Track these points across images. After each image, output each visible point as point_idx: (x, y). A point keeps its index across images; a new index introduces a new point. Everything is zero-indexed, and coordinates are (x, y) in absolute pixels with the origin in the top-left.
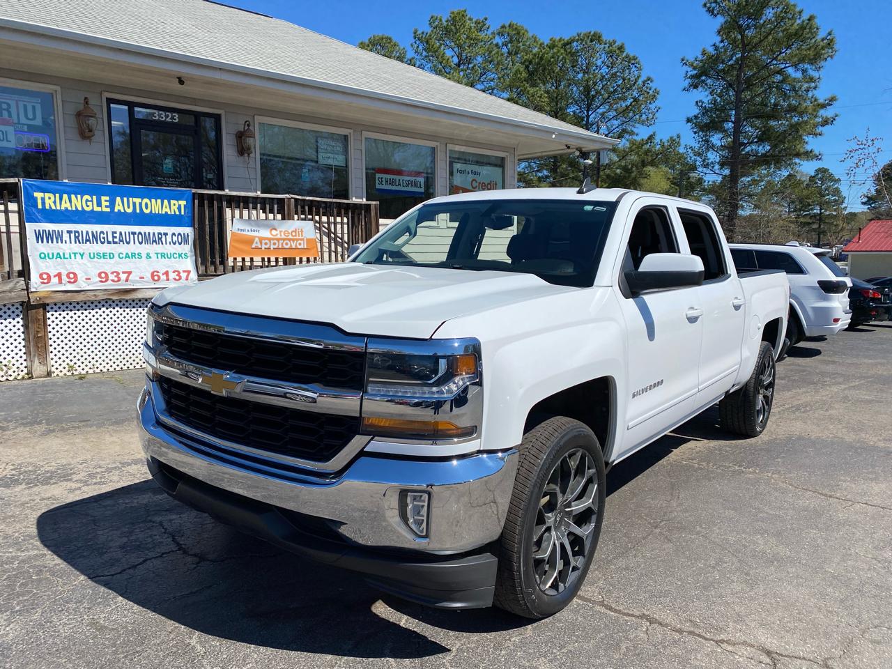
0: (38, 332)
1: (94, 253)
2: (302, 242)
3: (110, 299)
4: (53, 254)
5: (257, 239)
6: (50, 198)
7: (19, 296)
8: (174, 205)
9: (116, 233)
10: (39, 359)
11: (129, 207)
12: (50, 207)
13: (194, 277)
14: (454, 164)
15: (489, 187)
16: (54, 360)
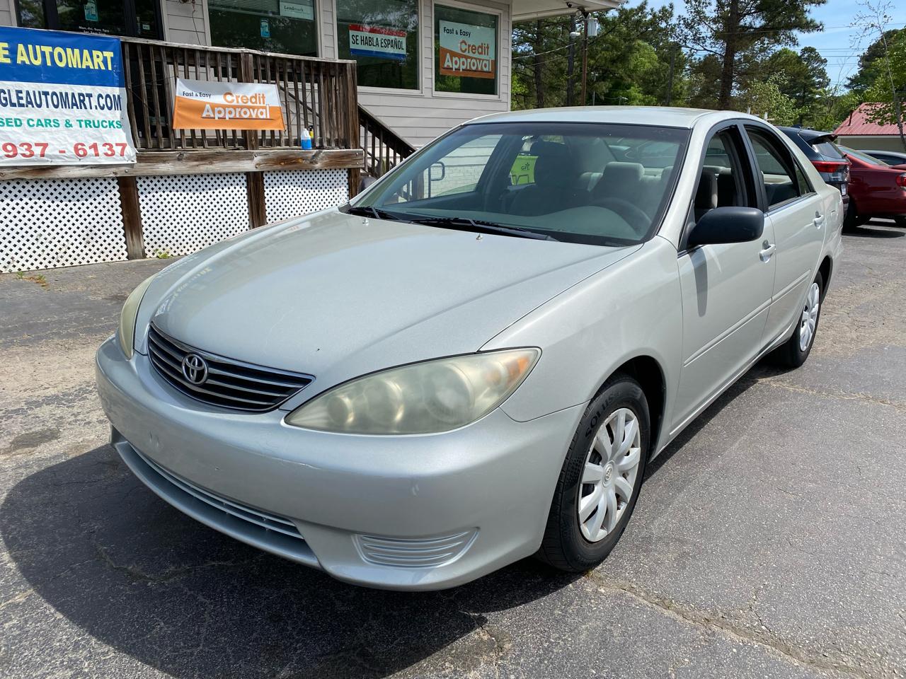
2: (264, 111)
3: (22, 179)
5: (208, 106)
8: (98, 57)
9: (21, 92)
11: (36, 58)
13: (131, 151)
14: (441, 21)
15: (480, 50)
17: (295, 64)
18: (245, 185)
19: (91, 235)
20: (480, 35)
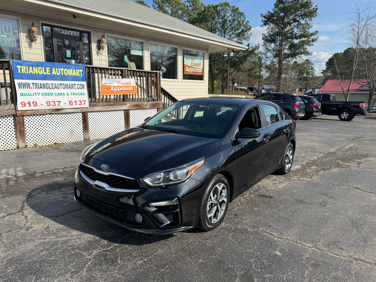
0: (21, 128)
1: (44, 93)
2: (130, 88)
3: (51, 113)
4: (26, 93)
5: (112, 87)
6: (24, 68)
7: (12, 112)
8: (78, 71)
9: (53, 84)
10: (22, 140)
11: (58, 73)
12: (24, 72)
13: (87, 103)
14: (185, 56)
15: (198, 65)
16: (28, 140)
17: (140, 72)
18: (124, 114)
19: (72, 132)
20: (198, 60)
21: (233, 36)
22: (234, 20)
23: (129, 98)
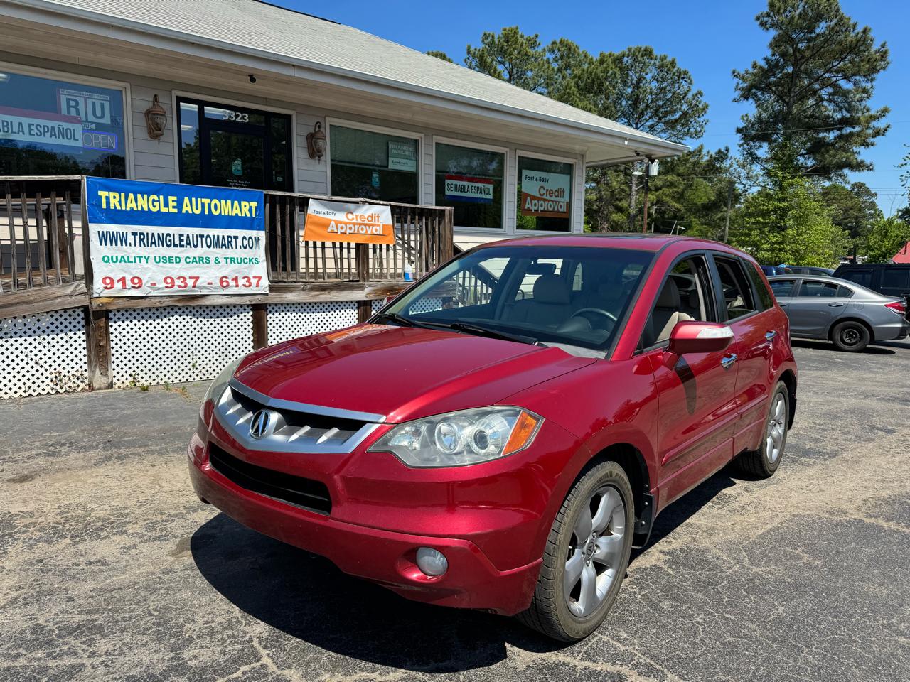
0: (100, 340)
1: (159, 257)
3: (176, 306)
4: (117, 257)
6: (115, 197)
7: (80, 301)
8: (245, 206)
9: (183, 235)
10: (100, 370)
11: (197, 208)
12: (115, 207)
13: (265, 283)
14: (523, 171)
15: (557, 194)
16: (116, 371)
17: (402, 210)
18: (357, 311)
19: (226, 353)
20: (556, 181)
21: (661, 126)
22: (662, 90)
23: (371, 271)
